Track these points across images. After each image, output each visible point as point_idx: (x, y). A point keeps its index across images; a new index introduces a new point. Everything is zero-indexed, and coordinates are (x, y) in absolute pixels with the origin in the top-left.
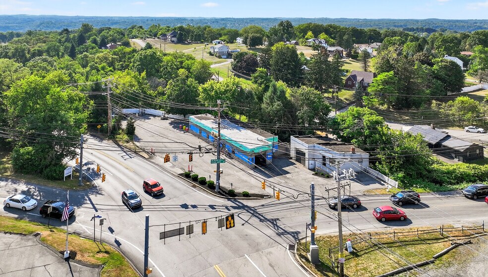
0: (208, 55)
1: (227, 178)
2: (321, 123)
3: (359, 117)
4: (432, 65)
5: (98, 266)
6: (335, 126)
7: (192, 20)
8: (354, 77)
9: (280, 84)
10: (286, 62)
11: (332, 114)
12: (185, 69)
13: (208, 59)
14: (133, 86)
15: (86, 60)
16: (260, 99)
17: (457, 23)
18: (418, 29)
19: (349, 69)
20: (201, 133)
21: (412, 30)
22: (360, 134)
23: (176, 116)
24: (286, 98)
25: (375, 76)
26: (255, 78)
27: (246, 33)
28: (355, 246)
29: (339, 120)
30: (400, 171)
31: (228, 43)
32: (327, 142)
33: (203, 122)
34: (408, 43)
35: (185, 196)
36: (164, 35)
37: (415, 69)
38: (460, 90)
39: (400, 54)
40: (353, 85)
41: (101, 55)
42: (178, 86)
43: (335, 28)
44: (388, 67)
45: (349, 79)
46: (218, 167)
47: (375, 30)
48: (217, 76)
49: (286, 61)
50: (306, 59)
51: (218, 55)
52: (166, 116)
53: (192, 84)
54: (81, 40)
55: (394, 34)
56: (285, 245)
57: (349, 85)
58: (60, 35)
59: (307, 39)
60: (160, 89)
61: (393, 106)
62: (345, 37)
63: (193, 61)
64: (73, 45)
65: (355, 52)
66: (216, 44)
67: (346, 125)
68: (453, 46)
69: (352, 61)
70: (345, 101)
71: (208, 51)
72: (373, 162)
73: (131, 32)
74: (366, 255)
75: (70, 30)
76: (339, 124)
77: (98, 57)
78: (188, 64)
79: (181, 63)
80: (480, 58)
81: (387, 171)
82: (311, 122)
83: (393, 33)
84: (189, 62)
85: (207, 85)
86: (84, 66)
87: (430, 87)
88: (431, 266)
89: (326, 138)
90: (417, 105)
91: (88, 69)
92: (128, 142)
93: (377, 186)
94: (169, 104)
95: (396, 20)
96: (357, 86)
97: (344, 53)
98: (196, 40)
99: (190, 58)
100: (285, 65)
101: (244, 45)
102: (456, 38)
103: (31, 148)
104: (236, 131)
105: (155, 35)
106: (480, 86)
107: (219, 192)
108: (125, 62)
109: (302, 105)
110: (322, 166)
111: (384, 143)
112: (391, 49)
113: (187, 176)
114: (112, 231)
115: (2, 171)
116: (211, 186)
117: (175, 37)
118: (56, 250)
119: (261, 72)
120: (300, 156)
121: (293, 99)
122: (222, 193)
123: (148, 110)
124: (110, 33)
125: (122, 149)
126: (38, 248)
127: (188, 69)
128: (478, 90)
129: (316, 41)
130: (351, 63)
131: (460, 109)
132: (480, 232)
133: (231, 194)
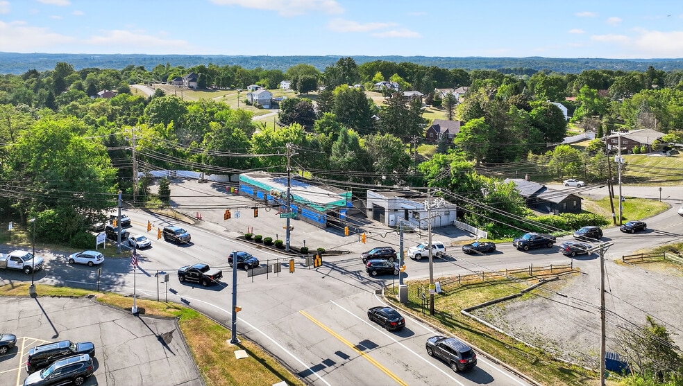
0: (245, 104)
1: (294, 238)
3: (446, 164)
4: (529, 109)
5: (174, 318)
8: (437, 127)
9: (351, 132)
10: (353, 110)
12: (218, 121)
14: (158, 141)
15: (75, 111)
16: (328, 150)
18: (515, 70)
19: (430, 119)
20: (255, 194)
21: (509, 71)
22: (446, 183)
24: (359, 147)
25: (462, 124)
26: (321, 125)
27: (293, 74)
28: (443, 287)
29: (422, 171)
30: (490, 221)
31: (268, 88)
33: (258, 180)
34: (503, 86)
36: (179, 79)
37: (511, 115)
38: (561, 140)
39: (492, 98)
40: (436, 137)
41: (96, 105)
43: (411, 67)
44: (477, 112)
45: (430, 131)
46: (288, 223)
47: (462, 71)
49: (352, 107)
50: (376, 107)
51: (258, 104)
52: (205, 178)
53: (239, 136)
54: (60, 85)
55: (486, 75)
56: (371, 291)
57: (429, 139)
58: (25, 79)
59: (375, 82)
60: (194, 143)
61: (483, 161)
62: (424, 79)
63: (228, 112)
64: (51, 94)
65: (437, 98)
66: (253, 90)
67: (430, 175)
68: (557, 88)
69: (434, 109)
70: (426, 156)
71: (244, 100)
72: (460, 214)
73: (128, 75)
74: (455, 294)
75: (40, 72)
76: (422, 175)
77: (93, 109)
78: (221, 116)
79: (212, 113)
80: (586, 101)
81: (476, 223)
83: (484, 74)
84: (223, 113)
87: (526, 137)
88: (518, 299)
90: (511, 158)
92: (162, 208)
93: (466, 237)
95: (488, 58)
96: (440, 138)
97: (423, 99)
98: (224, 85)
99: (222, 107)
100: (351, 113)
101: (292, 90)
102: (561, 80)
103: (52, 211)
104: (300, 188)
105: (165, 80)
106: (584, 135)
107: (290, 251)
108: (129, 115)
109: (378, 155)
110: (405, 221)
112: (482, 90)
113: (248, 238)
114: (175, 292)
115: (16, 241)
116: (279, 246)
117: (193, 78)
118: (118, 308)
119: (329, 118)
120: (378, 212)
121: (367, 148)
122: (294, 251)
123: (180, 173)
124: (101, 75)
125: (157, 217)
126: (97, 308)
127: (221, 121)
128: (581, 141)
129: (387, 85)
130: (432, 112)
131: (559, 160)
132: (568, 271)
133: (304, 252)
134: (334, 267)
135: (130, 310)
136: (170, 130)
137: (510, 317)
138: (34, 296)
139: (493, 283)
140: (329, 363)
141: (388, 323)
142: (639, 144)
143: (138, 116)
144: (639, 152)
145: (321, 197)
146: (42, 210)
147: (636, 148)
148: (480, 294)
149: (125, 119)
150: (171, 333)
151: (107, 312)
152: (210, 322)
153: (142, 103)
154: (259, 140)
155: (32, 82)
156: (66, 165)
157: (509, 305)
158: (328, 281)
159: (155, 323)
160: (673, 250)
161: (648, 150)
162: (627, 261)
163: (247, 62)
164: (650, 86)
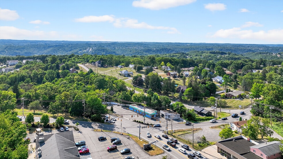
2: (168, 106)
4: (206, 84)
6: (172, 107)
8: (180, 88)
9: (156, 94)
11: (171, 104)
13: (121, 78)
16: (150, 99)
18: (217, 52)
19: (179, 83)
20: (134, 110)
22: (178, 109)
24: (158, 99)
26: (148, 92)
28: (175, 132)
29: (173, 105)
30: (187, 118)
31: (125, 67)
32: (170, 112)
33: (134, 107)
36: (94, 63)
38: (215, 93)
42: (124, 95)
43: (174, 60)
44: (190, 86)
45: (178, 89)
46: (144, 118)
50: (162, 78)
51: (124, 75)
56: (162, 132)
57: (178, 91)
59: (162, 66)
61: (192, 99)
65: (182, 74)
66: (120, 68)
67: (175, 107)
70: (176, 97)
71: (118, 73)
72: (181, 116)
76: (173, 107)
77: (76, 78)
79: (113, 81)
81: (184, 119)
82: (165, 106)
87: (204, 92)
88: (188, 134)
89: (170, 111)
90: (199, 99)
92: (112, 113)
93: (181, 122)
96: (180, 91)
97: (177, 75)
98: (109, 65)
100: (155, 83)
101: (134, 69)
105: (88, 62)
109: (163, 101)
110: (169, 118)
111: (184, 111)
112: (193, 77)
113: (135, 121)
115: (89, 121)
116: (142, 123)
118: (118, 134)
119: (150, 90)
120: (163, 116)
121: (160, 99)
122: (145, 124)
124: (69, 62)
127: (116, 84)
128: (222, 93)
129: (166, 67)
130: (180, 80)
131: (211, 101)
132: (200, 129)
133: (148, 124)
135: (120, 134)
136: (108, 91)
137: (185, 136)
138: (102, 131)
140: (155, 142)
141: (166, 137)
142: (234, 96)
144: (234, 98)
145: (150, 111)
147: (233, 97)
148: (181, 133)
152: (134, 136)
154: (134, 97)
158: (153, 130)
159: (126, 136)
160: (224, 126)
161: (236, 98)
162: (212, 127)
163: (110, 46)
164: (259, 66)
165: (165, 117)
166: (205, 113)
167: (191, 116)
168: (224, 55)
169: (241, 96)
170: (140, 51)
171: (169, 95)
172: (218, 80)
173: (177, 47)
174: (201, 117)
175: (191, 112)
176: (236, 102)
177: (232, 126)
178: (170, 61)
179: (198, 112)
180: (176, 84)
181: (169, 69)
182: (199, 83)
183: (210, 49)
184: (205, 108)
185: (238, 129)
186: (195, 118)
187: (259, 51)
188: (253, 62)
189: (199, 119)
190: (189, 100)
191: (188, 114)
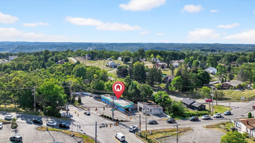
0: (106, 66)
1: (116, 116)
2: (150, 97)
3: (161, 95)
4: (197, 73)
5: (82, 138)
6: (153, 98)
7: (96, 44)
8: (167, 78)
9: (135, 82)
10: (139, 71)
13: (106, 69)
14: (78, 83)
15: (52, 70)
16: (128, 88)
17: (228, 46)
18: (207, 50)
19: (167, 74)
20: (106, 101)
21: (205, 50)
22: (161, 101)
23: (96, 95)
24: (137, 88)
27: (123, 55)
28: (152, 132)
29: (155, 96)
30: (172, 113)
31: (114, 59)
32: (150, 104)
33: (107, 97)
35: (103, 122)
36: (84, 56)
37: (190, 75)
38: (208, 83)
40: (167, 81)
42: (96, 83)
43: (164, 52)
45: (165, 79)
46: (113, 112)
48: (110, 78)
50: (149, 69)
51: (110, 67)
52: (92, 95)
53: (102, 82)
54: (46, 59)
57: (164, 82)
58: (35, 56)
59: (151, 58)
60: (88, 84)
61: (181, 90)
63: (100, 70)
64: (44, 62)
65: (171, 65)
66: (109, 61)
67: (157, 98)
69: (169, 70)
70: (163, 88)
71: (106, 64)
73: (68, 54)
74: (155, 135)
77: (57, 69)
79: (95, 71)
81: (168, 113)
84: (98, 71)
85: (107, 83)
86: (52, 73)
87: (196, 82)
90: (189, 89)
91: (54, 74)
92: (79, 105)
93: (164, 118)
94: (93, 90)
97: (166, 66)
98: (99, 58)
99: (98, 69)
100: (139, 72)
101: (122, 61)
103: (50, 107)
104: (118, 100)
105: (80, 55)
106: (217, 81)
107: (113, 120)
108: (68, 70)
109: (142, 91)
111: (168, 104)
113: (102, 116)
114: (82, 131)
115: (41, 115)
116: (111, 119)
117: (89, 56)
118: (69, 135)
119: (128, 77)
120: (141, 109)
121: (139, 88)
122: (114, 120)
123: (84, 93)
124: (59, 55)
125: (77, 108)
126: (63, 134)
127: (98, 74)
128: (216, 83)
129: (155, 59)
130: (168, 71)
131: (203, 91)
132: (189, 129)
133: (117, 121)
134: (124, 125)
135: (71, 135)
136: (81, 79)
138: (47, 130)
139: (166, 132)
143: (71, 71)
144: (232, 89)
145: (124, 103)
146: (47, 106)
147: (231, 87)
148: (162, 135)
149: (67, 72)
150: (81, 141)
151: (66, 135)
152: (90, 139)
153: (72, 66)
155: (37, 58)
156: (53, 94)
157: (167, 138)
158: (122, 129)
159: (77, 139)
160: (224, 124)
161: (235, 88)
162: (207, 127)
163: (109, 46)
164: (253, 59)
165: (143, 110)
166: (197, 106)
167: (178, 111)
168: (214, 52)
169: (241, 86)
170: (135, 50)
171: (155, 86)
172: (211, 71)
173: (169, 46)
174: (191, 111)
175: (178, 105)
176: (235, 93)
177: (238, 126)
178: (160, 54)
179: (187, 104)
180: (164, 74)
181: (158, 61)
182: (190, 71)
183: (200, 48)
184: (197, 101)
185: (249, 130)
186: (182, 113)
187: (247, 49)
188: (246, 55)
189: (189, 114)
190: (177, 91)
191: (173, 107)
